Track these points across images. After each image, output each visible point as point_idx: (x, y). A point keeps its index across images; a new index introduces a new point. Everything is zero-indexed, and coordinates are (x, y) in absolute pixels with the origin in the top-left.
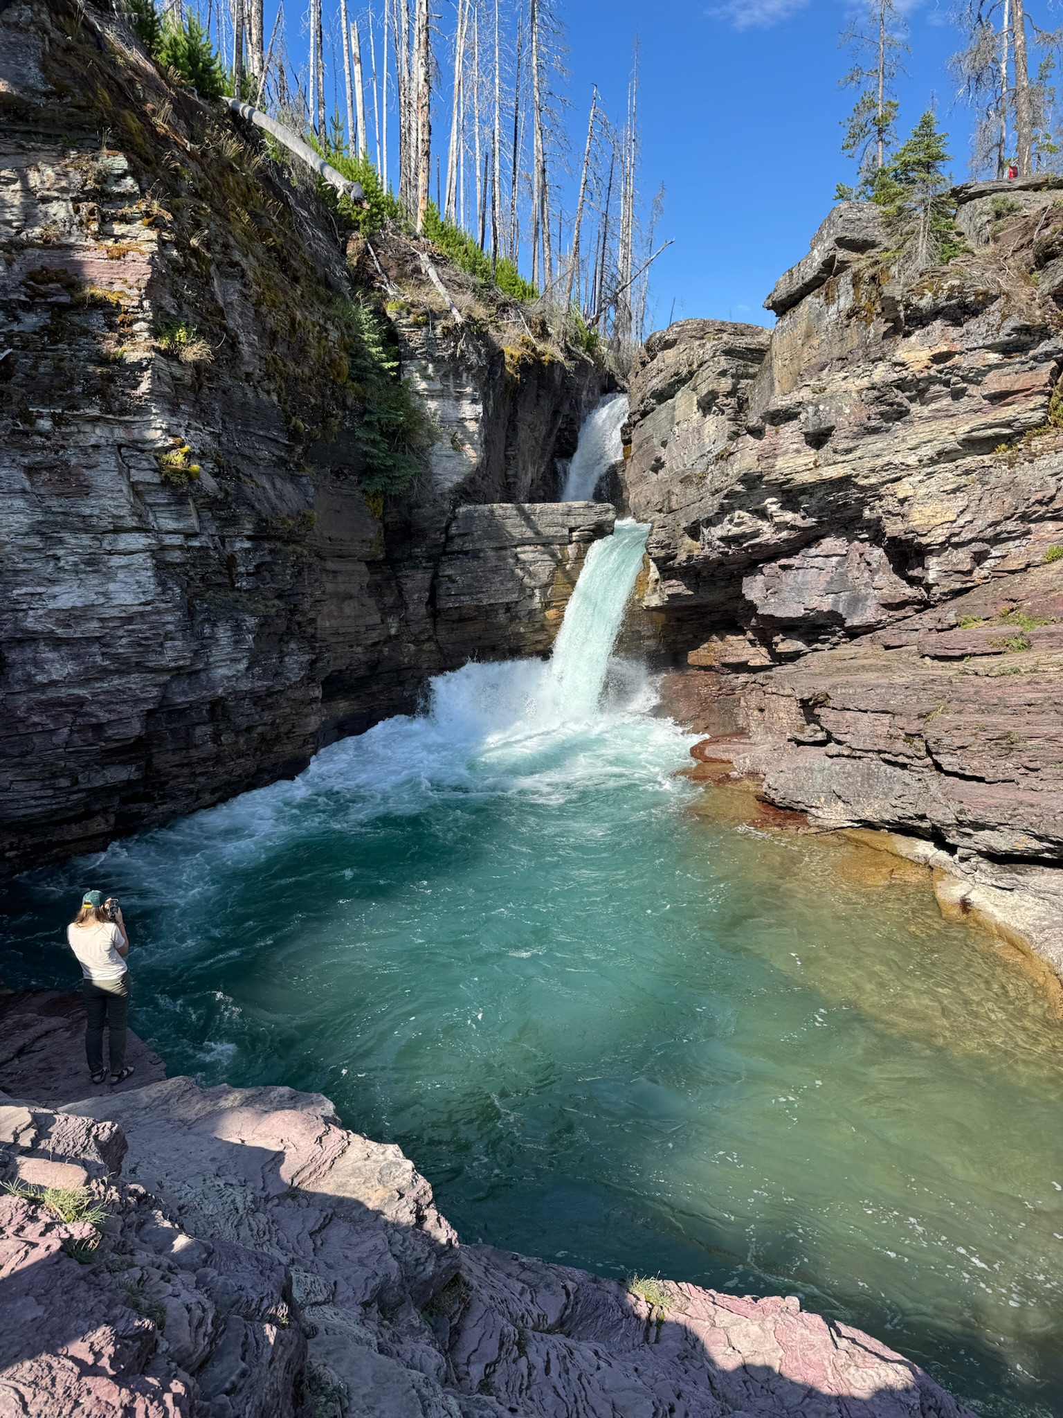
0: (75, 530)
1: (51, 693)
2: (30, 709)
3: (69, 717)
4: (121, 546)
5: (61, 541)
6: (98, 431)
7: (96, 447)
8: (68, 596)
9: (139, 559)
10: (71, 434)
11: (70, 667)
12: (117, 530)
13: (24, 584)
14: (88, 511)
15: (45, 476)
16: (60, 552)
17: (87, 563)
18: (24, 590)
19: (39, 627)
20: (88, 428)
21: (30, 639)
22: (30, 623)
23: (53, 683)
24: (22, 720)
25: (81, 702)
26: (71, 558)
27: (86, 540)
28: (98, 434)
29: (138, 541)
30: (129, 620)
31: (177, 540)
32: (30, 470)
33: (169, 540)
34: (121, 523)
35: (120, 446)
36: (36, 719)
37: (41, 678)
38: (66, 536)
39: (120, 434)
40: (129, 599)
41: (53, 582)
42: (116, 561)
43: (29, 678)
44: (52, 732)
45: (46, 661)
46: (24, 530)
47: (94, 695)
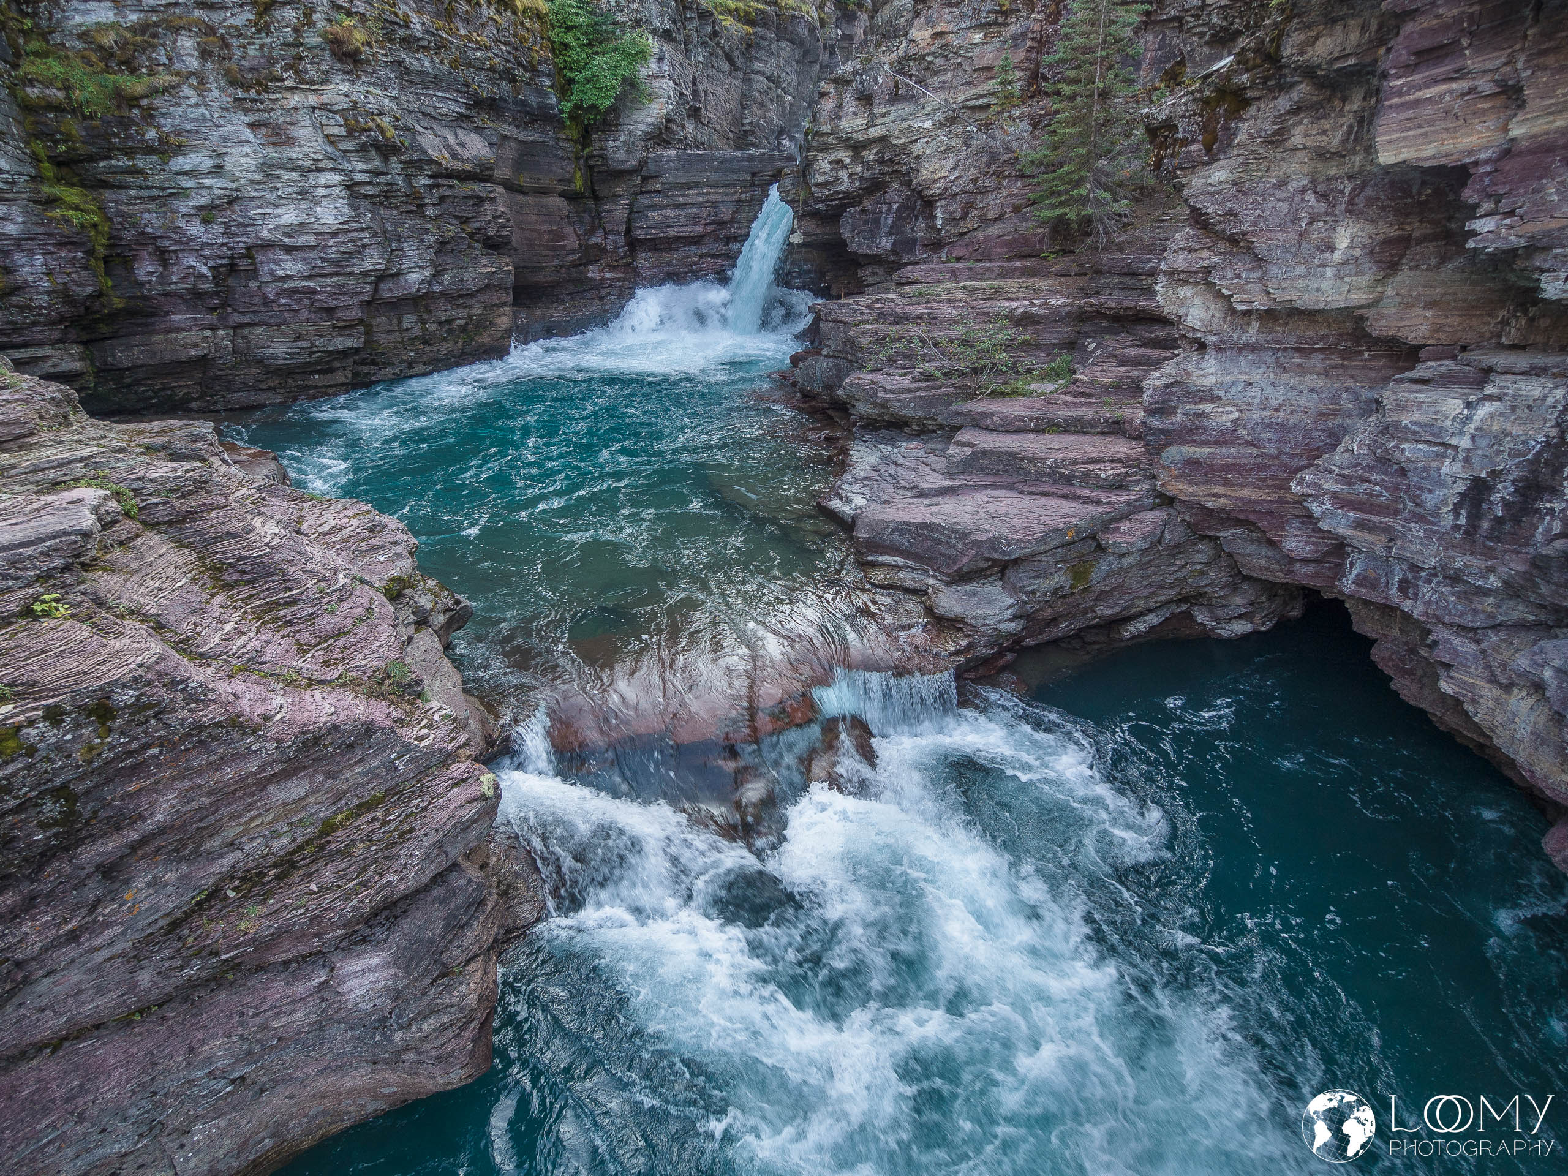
0: (287, 169)
1: (291, 284)
2: (277, 294)
3: (307, 302)
4: (322, 181)
5: (278, 177)
6: (297, 98)
7: (296, 109)
8: (288, 216)
9: (336, 191)
10: (277, 99)
11: (300, 266)
12: (319, 170)
13: (258, 207)
14: (295, 156)
15: (263, 130)
16: (279, 185)
17: (299, 194)
18: (259, 211)
19: (271, 238)
20: (288, 95)
21: (267, 246)
22: (265, 234)
23: (288, 277)
24: (273, 301)
25: (314, 292)
26: (287, 190)
27: (295, 176)
28: (296, 99)
29: (334, 178)
30: (335, 234)
31: (365, 178)
32: (252, 126)
33: (358, 178)
34: (320, 165)
35: (314, 108)
36: (283, 301)
37: (280, 273)
38: (280, 172)
39: (313, 99)
40: (330, 219)
41: (277, 206)
42: (320, 192)
43: (272, 273)
44: (296, 311)
45: (283, 261)
46: (253, 168)
47: (322, 287)
